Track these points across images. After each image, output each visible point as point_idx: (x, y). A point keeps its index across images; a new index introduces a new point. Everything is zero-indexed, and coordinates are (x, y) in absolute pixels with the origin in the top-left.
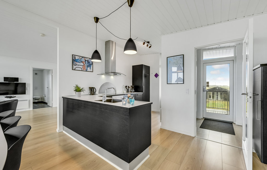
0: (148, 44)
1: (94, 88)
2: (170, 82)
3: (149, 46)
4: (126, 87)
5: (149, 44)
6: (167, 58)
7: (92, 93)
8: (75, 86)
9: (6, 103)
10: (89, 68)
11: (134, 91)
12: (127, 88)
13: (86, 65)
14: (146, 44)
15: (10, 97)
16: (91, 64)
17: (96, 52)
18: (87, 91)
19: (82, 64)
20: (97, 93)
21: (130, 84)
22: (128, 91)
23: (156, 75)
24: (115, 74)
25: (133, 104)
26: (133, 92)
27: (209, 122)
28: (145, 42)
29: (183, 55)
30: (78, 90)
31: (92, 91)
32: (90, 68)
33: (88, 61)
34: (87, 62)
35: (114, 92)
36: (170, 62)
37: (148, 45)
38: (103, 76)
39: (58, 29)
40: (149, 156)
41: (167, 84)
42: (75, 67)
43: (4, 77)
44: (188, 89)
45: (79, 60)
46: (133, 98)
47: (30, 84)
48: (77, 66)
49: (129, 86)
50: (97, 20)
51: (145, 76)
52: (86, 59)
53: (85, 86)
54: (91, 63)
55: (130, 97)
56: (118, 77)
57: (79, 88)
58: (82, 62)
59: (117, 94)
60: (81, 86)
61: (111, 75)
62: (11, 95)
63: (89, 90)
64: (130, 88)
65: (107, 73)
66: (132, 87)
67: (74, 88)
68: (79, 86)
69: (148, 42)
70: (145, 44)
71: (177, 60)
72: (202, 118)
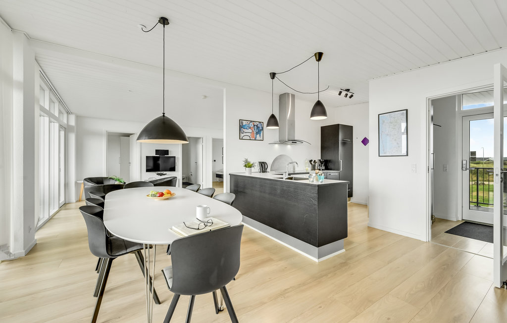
0: (346, 92)
1: (265, 163)
2: (385, 153)
3: (349, 94)
4: (311, 161)
5: (348, 93)
6: (379, 115)
7: (262, 170)
8: (244, 160)
9: (165, 180)
10: (258, 136)
11: (323, 168)
12: (312, 163)
13: (255, 132)
14: (344, 93)
15: (161, 175)
16: (261, 130)
17: (273, 117)
18: (257, 168)
19: (250, 131)
20: (269, 170)
21: (317, 156)
22: (314, 168)
23: (365, 141)
24: (294, 142)
25: (322, 182)
26: (323, 170)
27: (473, 227)
28: (342, 91)
29: (407, 110)
30: (248, 165)
31: (263, 166)
32: (260, 135)
33: (257, 126)
34: (255, 127)
35: (292, 170)
36: (384, 122)
37: (347, 95)
38: (277, 146)
39: (225, 90)
40: (344, 250)
41: (379, 156)
42: (242, 135)
43: (156, 150)
44: (416, 165)
45: (247, 125)
46: (323, 175)
47: (178, 158)
48: (245, 134)
49: (315, 161)
50: (273, 75)
51: (344, 143)
52: (255, 124)
53: (255, 160)
54: (261, 128)
55: (319, 174)
56: (298, 146)
57: (249, 163)
58: (250, 128)
59: (296, 172)
60: (251, 161)
61: (288, 144)
62: (162, 172)
63: (259, 166)
64: (317, 164)
65: (282, 142)
66: (321, 162)
67: (244, 163)
68: (249, 160)
69: (348, 90)
70: (342, 94)
71: (396, 119)
72: (461, 220)
